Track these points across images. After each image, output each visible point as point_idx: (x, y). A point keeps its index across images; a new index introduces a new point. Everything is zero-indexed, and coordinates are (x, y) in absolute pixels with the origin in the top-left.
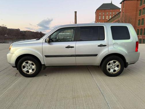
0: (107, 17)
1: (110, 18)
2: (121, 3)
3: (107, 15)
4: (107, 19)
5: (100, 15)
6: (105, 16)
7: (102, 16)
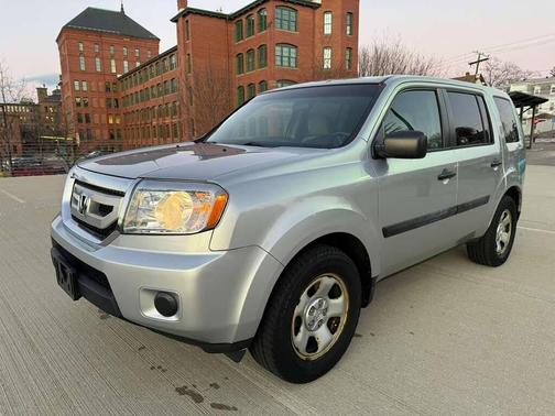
0: (113, 63)
1: (126, 71)
2: (175, 20)
3: (112, 57)
4: (114, 71)
5: (81, 53)
6: (102, 59)
7: (90, 58)
